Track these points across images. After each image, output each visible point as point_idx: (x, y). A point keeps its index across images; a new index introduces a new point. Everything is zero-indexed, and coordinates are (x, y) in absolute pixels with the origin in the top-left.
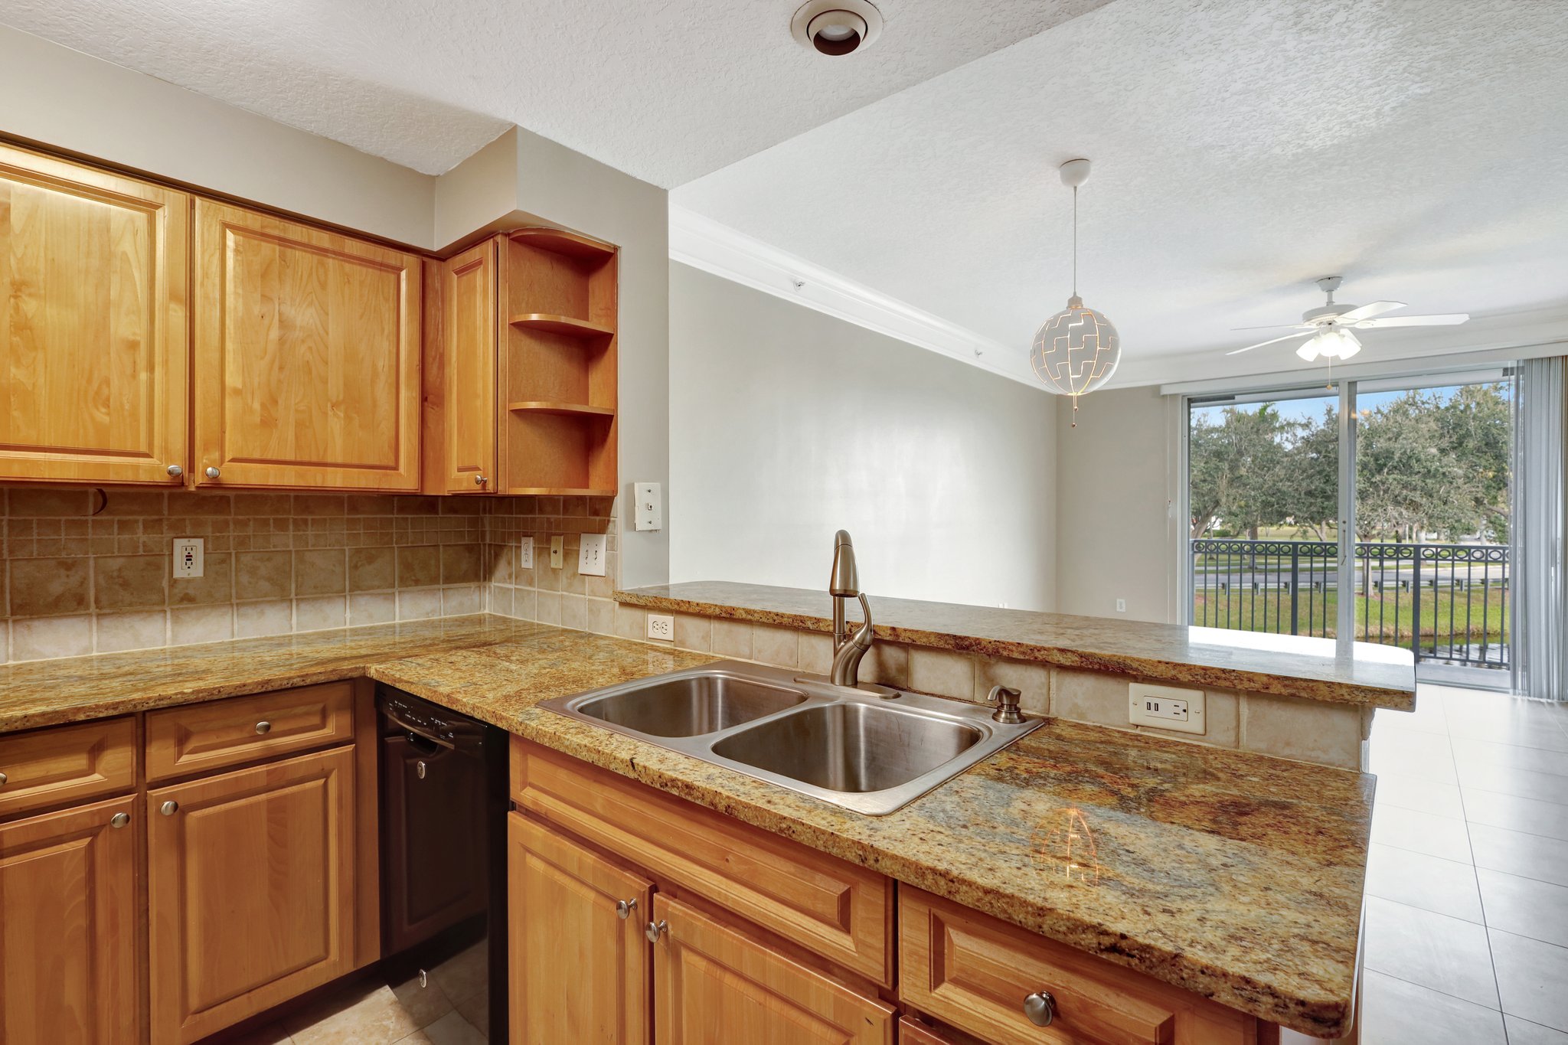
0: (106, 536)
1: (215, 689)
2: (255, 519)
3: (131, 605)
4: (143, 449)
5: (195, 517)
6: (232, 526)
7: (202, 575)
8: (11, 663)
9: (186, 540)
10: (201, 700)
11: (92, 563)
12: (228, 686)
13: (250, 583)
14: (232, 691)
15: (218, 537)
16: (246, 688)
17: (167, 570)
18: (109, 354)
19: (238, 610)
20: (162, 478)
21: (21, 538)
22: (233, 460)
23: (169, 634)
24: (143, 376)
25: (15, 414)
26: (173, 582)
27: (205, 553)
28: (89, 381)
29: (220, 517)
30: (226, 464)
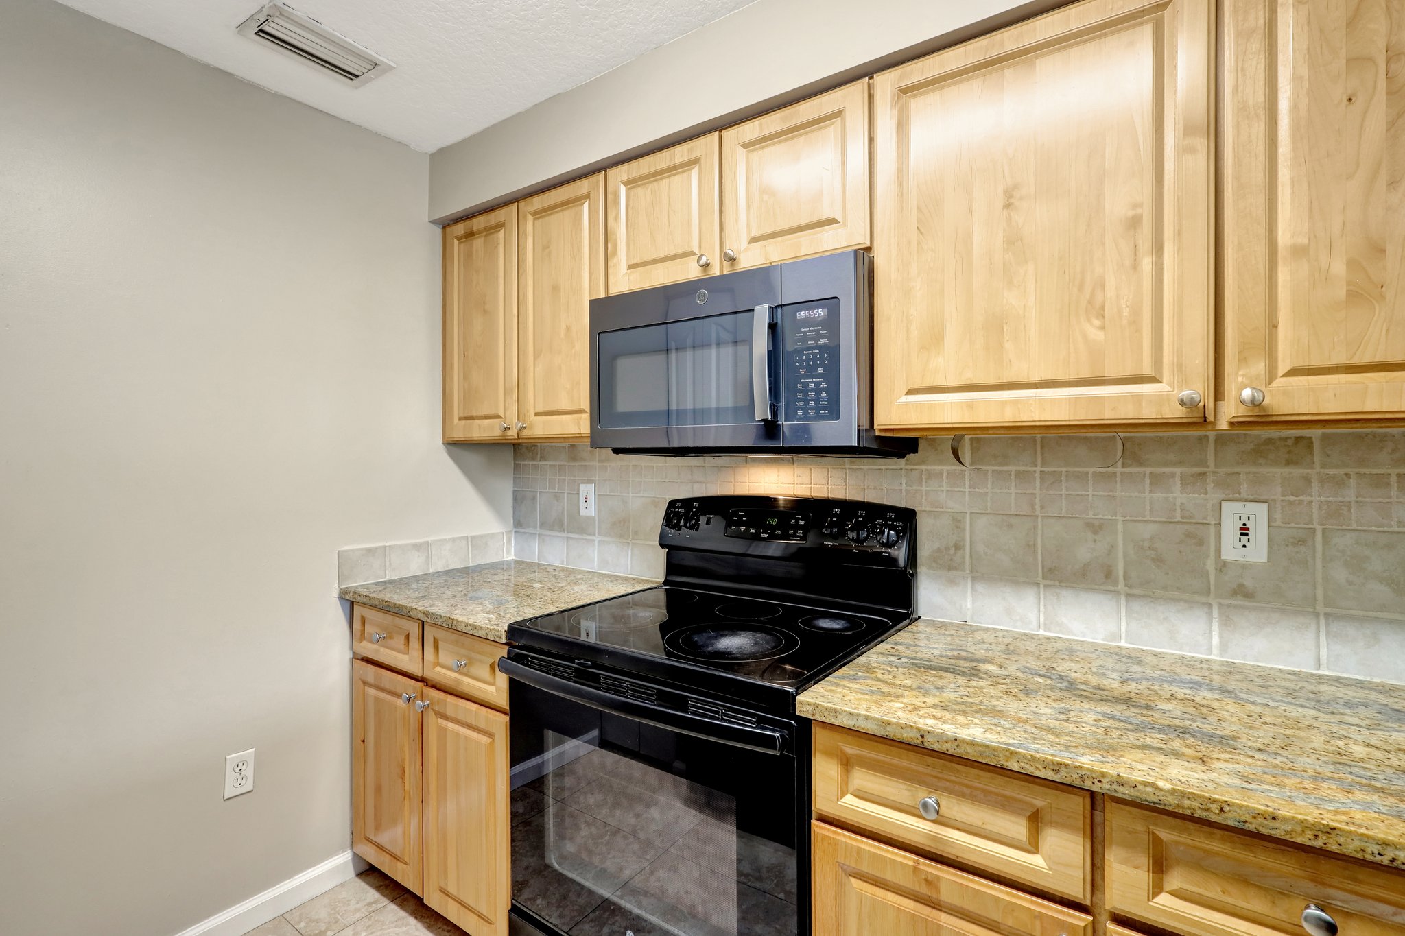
0: (1137, 494)
1: (1215, 801)
2: (1359, 474)
3: (1165, 588)
4: (1147, 370)
5: (1254, 470)
6: (1315, 486)
7: (1265, 560)
8: (1042, 632)
9: (1241, 504)
10: (1188, 812)
11: (1120, 527)
12: (1241, 807)
13: (1350, 583)
14: (1248, 818)
15: (1291, 503)
16: (1276, 824)
17: (1212, 548)
18: (1103, 244)
19: (1327, 625)
20: (1174, 412)
21: (1051, 492)
22: (1292, 373)
23: (1216, 640)
24: (1147, 264)
25: (1007, 345)
26: (1223, 566)
27: (1269, 526)
28: (1081, 288)
29: (1297, 471)
30: (1280, 382)
